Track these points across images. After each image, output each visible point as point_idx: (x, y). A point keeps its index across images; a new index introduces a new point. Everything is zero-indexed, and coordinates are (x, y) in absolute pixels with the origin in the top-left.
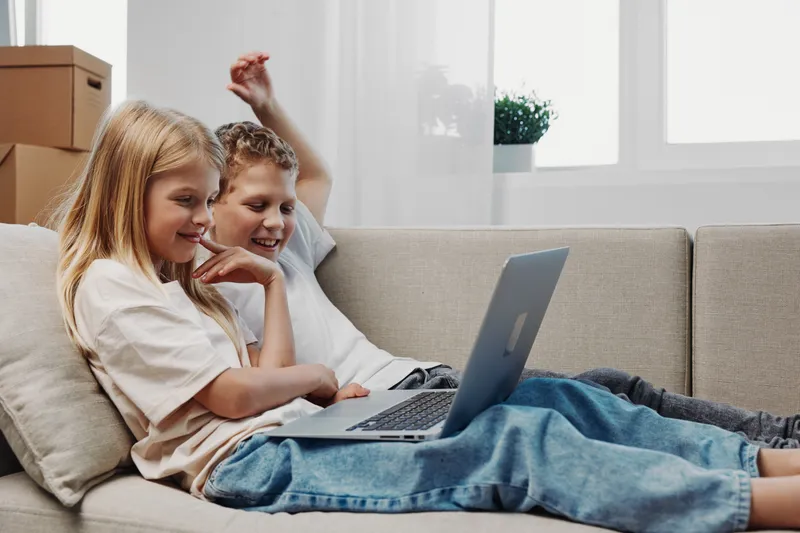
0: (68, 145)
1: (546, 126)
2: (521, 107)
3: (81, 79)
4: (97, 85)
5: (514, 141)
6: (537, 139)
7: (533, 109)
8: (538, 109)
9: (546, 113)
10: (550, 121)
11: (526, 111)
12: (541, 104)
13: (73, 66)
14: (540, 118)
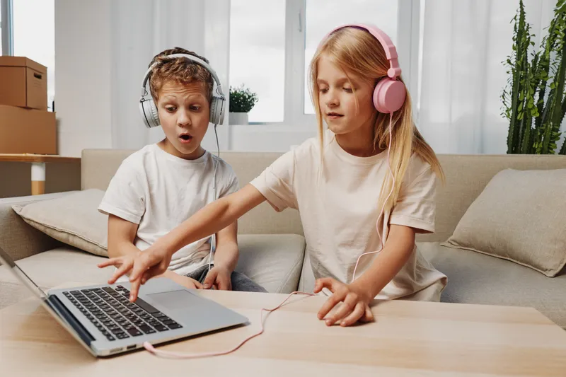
0: (24, 105)
1: (253, 105)
2: (243, 96)
3: (30, 74)
4: (39, 77)
5: (240, 111)
6: (249, 110)
7: (247, 97)
8: (249, 97)
9: (253, 99)
10: (255, 103)
11: (244, 97)
12: (251, 95)
13: (26, 67)
14: (251, 101)
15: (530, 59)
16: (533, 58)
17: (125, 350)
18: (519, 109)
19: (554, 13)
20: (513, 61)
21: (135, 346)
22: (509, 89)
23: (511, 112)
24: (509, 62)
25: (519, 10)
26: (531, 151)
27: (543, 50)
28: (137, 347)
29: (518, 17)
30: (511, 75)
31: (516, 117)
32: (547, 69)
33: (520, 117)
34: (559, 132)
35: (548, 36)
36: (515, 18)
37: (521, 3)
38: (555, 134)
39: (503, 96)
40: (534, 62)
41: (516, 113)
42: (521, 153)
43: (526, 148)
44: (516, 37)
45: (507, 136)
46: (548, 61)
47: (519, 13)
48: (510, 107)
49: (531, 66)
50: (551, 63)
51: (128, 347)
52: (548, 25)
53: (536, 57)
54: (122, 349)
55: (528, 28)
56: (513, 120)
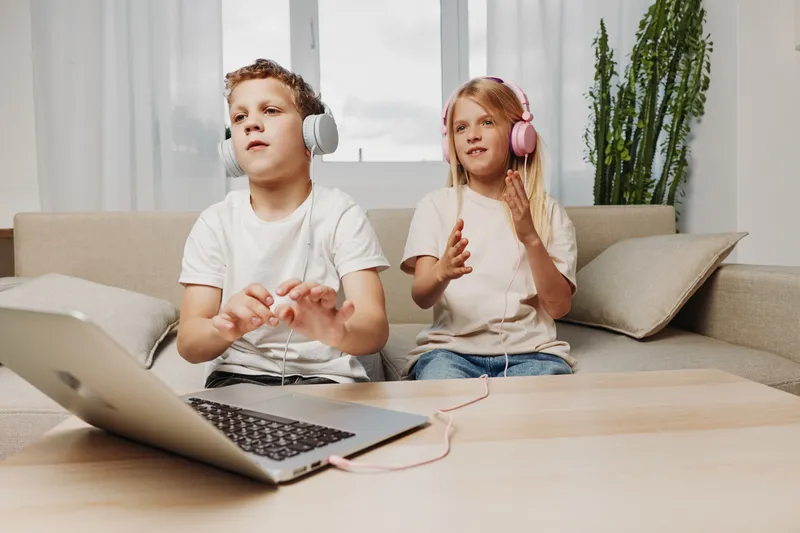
15: (614, 92)
16: (618, 90)
17: (309, 469)
18: (608, 151)
19: (636, 37)
20: (596, 94)
21: (319, 463)
22: (592, 128)
23: (595, 156)
24: (591, 94)
25: (600, 31)
26: (621, 201)
27: (626, 81)
28: (323, 464)
29: (599, 41)
30: (593, 111)
31: (604, 160)
32: (633, 103)
33: (608, 161)
34: (652, 179)
35: (631, 65)
36: (596, 41)
37: (602, 24)
38: (648, 180)
39: (586, 136)
40: (620, 94)
41: (602, 157)
42: (609, 204)
43: (616, 199)
44: (598, 65)
45: (593, 184)
46: (634, 95)
47: (600, 36)
48: (593, 149)
49: (617, 100)
50: (637, 97)
51: (313, 466)
52: (631, 51)
53: (622, 88)
54: (305, 469)
55: (612, 54)
56: (600, 165)
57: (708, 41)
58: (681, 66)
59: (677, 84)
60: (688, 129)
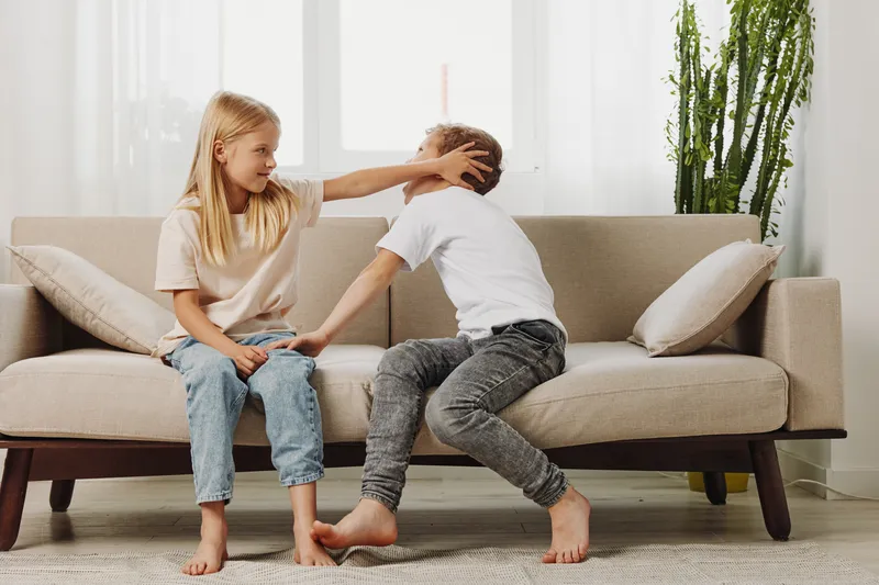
18: (687, 149)
20: (677, 78)
22: (675, 119)
24: (672, 78)
26: (704, 210)
29: (681, 14)
30: (677, 97)
31: (684, 161)
32: (722, 89)
33: (688, 161)
36: (677, 15)
38: (732, 186)
39: (668, 128)
41: (684, 155)
43: (698, 207)
44: (678, 43)
45: (674, 189)
47: (682, 9)
48: (677, 145)
50: (729, 82)
53: (708, 73)
56: (680, 166)
57: (812, 15)
58: (783, 44)
59: (778, 67)
60: (792, 123)
